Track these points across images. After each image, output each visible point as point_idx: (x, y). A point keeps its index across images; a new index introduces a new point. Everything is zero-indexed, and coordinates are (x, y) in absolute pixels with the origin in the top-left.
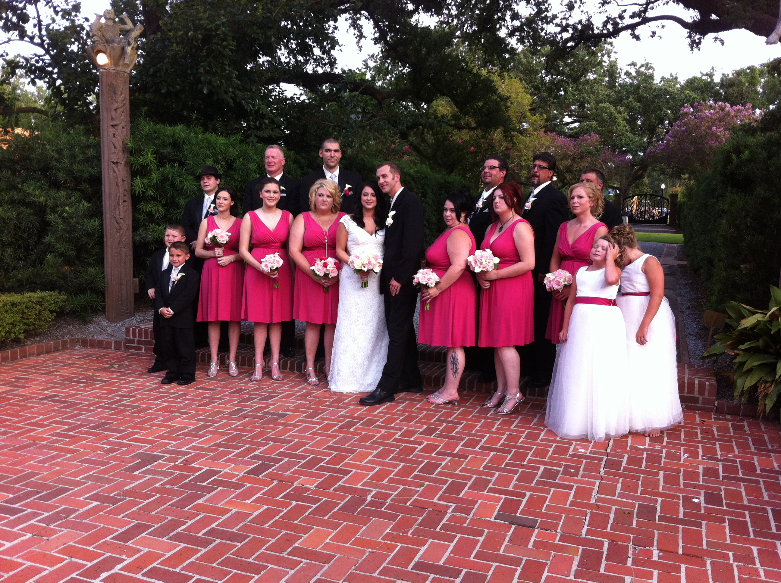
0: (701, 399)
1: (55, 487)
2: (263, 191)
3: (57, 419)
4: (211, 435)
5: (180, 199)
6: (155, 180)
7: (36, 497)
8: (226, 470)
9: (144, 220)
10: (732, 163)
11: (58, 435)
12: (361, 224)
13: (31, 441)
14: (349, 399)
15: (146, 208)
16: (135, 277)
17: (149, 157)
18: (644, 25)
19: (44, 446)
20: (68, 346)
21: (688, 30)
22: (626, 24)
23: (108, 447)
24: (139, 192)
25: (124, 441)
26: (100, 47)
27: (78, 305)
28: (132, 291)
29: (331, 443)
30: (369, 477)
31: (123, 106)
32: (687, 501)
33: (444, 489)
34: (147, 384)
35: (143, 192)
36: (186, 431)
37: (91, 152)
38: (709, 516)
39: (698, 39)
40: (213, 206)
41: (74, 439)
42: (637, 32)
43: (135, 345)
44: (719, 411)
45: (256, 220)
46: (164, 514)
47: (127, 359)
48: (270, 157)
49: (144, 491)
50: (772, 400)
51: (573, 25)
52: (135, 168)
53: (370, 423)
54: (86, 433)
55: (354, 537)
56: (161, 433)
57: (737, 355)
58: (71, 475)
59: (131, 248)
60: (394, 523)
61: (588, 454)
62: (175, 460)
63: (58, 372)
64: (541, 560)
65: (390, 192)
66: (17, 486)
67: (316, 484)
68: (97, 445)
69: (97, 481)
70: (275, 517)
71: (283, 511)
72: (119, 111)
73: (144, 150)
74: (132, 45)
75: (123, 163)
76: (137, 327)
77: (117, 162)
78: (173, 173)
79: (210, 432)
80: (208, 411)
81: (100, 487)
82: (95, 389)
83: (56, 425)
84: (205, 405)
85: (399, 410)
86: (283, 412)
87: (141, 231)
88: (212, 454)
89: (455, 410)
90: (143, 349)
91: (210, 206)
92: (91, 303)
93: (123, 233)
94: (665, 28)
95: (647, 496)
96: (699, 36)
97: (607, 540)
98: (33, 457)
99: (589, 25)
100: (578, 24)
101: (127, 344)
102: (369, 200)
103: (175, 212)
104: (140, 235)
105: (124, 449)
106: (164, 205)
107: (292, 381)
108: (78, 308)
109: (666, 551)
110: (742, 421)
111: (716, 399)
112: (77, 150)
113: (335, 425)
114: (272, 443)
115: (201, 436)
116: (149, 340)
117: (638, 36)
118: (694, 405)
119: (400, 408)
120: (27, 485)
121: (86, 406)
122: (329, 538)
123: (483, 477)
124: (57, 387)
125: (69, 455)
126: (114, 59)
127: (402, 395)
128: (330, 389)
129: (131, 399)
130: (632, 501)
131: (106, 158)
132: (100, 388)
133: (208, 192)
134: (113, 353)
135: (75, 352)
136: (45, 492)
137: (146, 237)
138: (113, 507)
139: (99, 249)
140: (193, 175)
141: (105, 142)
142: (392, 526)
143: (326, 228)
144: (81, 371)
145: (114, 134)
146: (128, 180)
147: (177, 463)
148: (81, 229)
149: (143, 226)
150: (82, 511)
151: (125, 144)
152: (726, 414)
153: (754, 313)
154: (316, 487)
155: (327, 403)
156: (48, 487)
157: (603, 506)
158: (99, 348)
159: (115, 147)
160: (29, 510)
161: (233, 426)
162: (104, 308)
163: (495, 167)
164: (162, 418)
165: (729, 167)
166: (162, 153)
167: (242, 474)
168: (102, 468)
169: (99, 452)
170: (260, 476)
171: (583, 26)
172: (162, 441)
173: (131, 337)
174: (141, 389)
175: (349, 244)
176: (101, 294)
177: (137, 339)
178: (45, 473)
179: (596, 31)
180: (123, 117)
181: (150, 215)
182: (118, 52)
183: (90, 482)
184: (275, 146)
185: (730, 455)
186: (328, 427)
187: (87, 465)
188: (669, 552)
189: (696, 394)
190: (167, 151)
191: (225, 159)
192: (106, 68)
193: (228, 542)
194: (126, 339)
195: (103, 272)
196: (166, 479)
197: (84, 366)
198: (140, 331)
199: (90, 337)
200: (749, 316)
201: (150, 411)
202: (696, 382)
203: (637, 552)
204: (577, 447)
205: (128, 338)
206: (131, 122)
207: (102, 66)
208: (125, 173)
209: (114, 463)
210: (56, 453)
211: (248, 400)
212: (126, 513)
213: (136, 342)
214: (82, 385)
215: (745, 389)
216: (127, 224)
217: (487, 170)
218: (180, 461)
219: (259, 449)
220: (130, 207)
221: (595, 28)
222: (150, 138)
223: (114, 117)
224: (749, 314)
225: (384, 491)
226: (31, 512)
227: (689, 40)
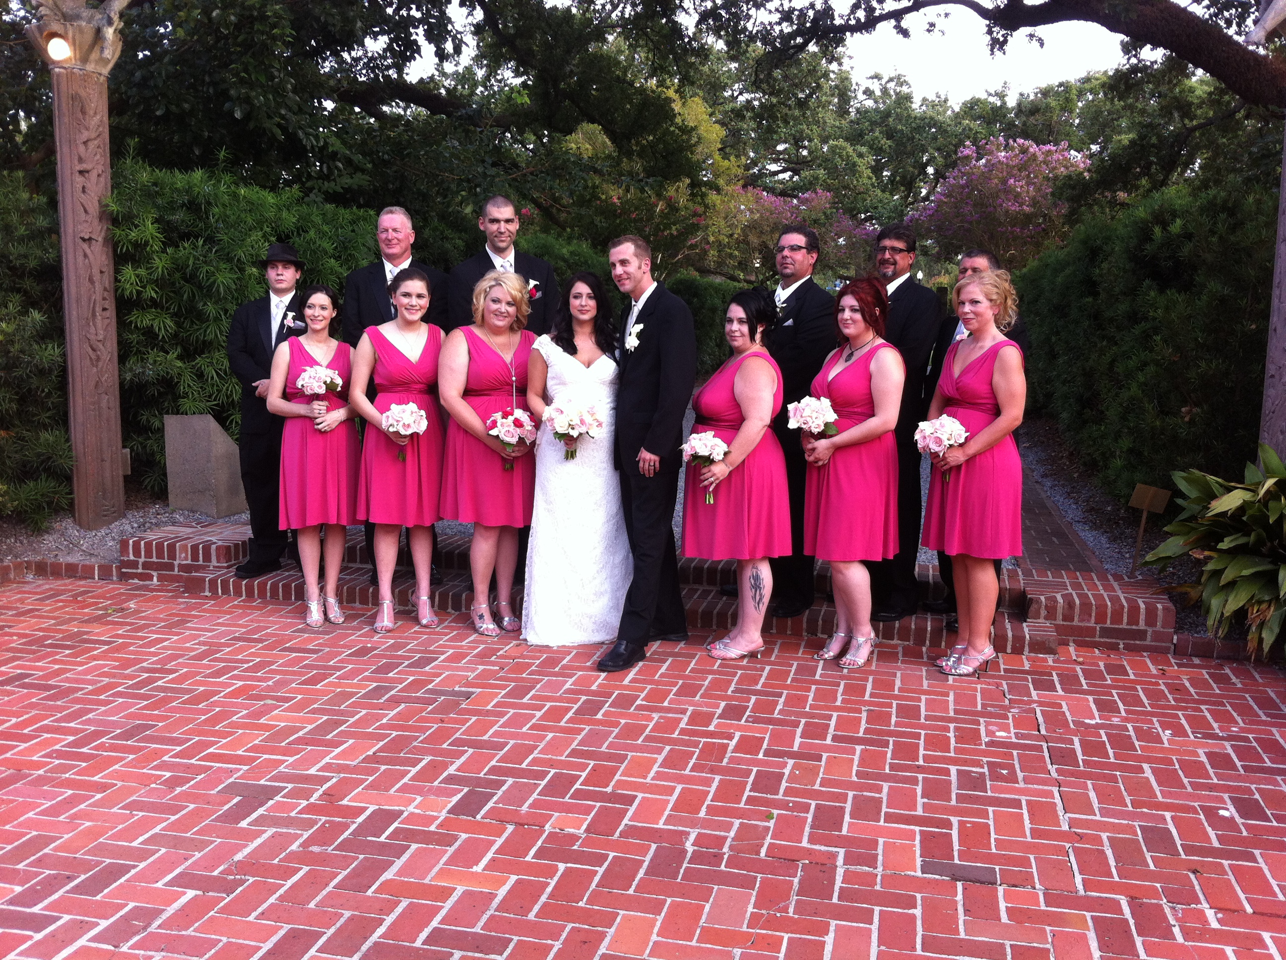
0: (1149, 634)
1: (98, 863)
2: (399, 292)
3: (45, 722)
4: (351, 741)
5: (205, 304)
6: (160, 269)
7: (68, 888)
8: (411, 809)
9: (138, 343)
10: (1152, 240)
11: (60, 755)
12: (571, 349)
13: (12, 771)
14: (568, 658)
15: (142, 322)
16: (124, 447)
17: (148, 230)
18: (915, 13)
19: (41, 780)
20: (12, 576)
21: (987, 22)
22: (886, 11)
23: (168, 774)
24: (131, 292)
25: (193, 761)
26: (55, 27)
27: (27, 500)
28: (121, 473)
29: (576, 743)
30: (670, 806)
31: (99, 136)
32: (1211, 814)
33: (810, 820)
34: (188, 645)
35: (138, 292)
36: (301, 734)
37: (42, 222)
38: (1258, 839)
39: (1003, 36)
40: (291, 315)
41: (98, 764)
42: (904, 24)
43: (140, 571)
44: (1179, 651)
45: (382, 345)
46: (332, 907)
47: (131, 597)
48: (390, 231)
49: (276, 861)
50: (1271, 630)
51: (801, 10)
52: (121, 249)
53: (624, 702)
54: (113, 748)
55: (697, 926)
56: (256, 742)
57: (1208, 559)
58: (118, 836)
59: (117, 393)
60: (754, 893)
61: (1014, 740)
62: (307, 795)
63: (10, 627)
64: (1035, 945)
65: (633, 291)
66: (21, 866)
67: (584, 827)
68: (145, 771)
69: (175, 847)
70: (540, 896)
71: (549, 884)
72: (92, 145)
73: (137, 216)
74: (116, 24)
75: (100, 239)
76: (141, 539)
77: (90, 239)
78: (194, 256)
79: (347, 735)
80: (324, 693)
81: (186, 859)
82: (95, 658)
83: (49, 736)
84: (314, 681)
85: (662, 675)
86: (463, 689)
87: (131, 362)
88: (371, 779)
89: (756, 669)
90: (155, 579)
91: (285, 316)
92: (48, 497)
93: (102, 367)
94: (950, 17)
95: (1145, 810)
96: (1003, 32)
97: (1123, 897)
98: (30, 803)
99: (828, 12)
100: (807, 9)
101: (124, 570)
102: (582, 306)
103: (196, 327)
104: (131, 370)
105: (199, 777)
106: (175, 315)
107: (452, 629)
108: (26, 505)
109: (1226, 910)
110: (1221, 667)
111: (1175, 632)
112: (15, 218)
113: (568, 709)
114: (471, 751)
115: (335, 744)
116: (166, 560)
117: (906, 30)
118: (1138, 642)
119: (663, 670)
120: (39, 863)
121: (90, 693)
122: (656, 930)
123: (865, 793)
124: (23, 657)
125: (99, 796)
126: (80, 49)
127: (655, 647)
128: (526, 640)
129: (171, 677)
130: (1126, 822)
131: (70, 231)
132: (103, 656)
133: (280, 292)
134: (101, 587)
135: (27, 588)
136: (83, 877)
137: (143, 373)
138: (228, 899)
139: (59, 397)
140: (229, 260)
141: (68, 200)
142: (753, 899)
143: (508, 357)
144: (54, 625)
145: (84, 188)
146: (109, 270)
147: (312, 800)
148: (29, 363)
149: (136, 354)
150: (171, 910)
151: (103, 206)
152: (1190, 656)
153: (1229, 490)
154: (587, 831)
155: (533, 668)
156: (85, 866)
157: (1086, 834)
158: (69, 577)
159: (86, 211)
160: (66, 918)
161: (384, 721)
162: (71, 504)
163: (800, 248)
164: (245, 712)
165: (1148, 247)
166: (169, 222)
167: (443, 814)
168: (173, 818)
169: (153, 786)
170: (479, 817)
171: (817, 12)
172: (265, 756)
173: (132, 557)
174: (182, 656)
175: (550, 383)
176: (66, 478)
177: (142, 560)
178: (66, 836)
179: (838, 22)
180: (98, 157)
181: (149, 333)
182: (89, 36)
183: (163, 850)
184: (398, 208)
185: (1234, 729)
186: (556, 714)
187: (141, 814)
188: (1230, 910)
189: (1142, 625)
190: (178, 217)
191: (276, 231)
192: (66, 66)
193: (477, 955)
194: (122, 562)
195: (68, 440)
196: (306, 835)
197: (55, 614)
198: (148, 545)
199: (50, 559)
200: (1223, 495)
201: (216, 698)
202: (1142, 606)
203: (1180, 915)
204: (990, 727)
205: (126, 559)
206: (112, 168)
207: (59, 62)
208: (104, 257)
209: (192, 806)
210: (70, 792)
211: (389, 668)
212: (260, 910)
213: (140, 566)
214: (67, 652)
215: (1226, 614)
216: (109, 350)
217: (786, 252)
218: (316, 795)
219: (453, 763)
220: (114, 320)
221: (836, 16)
222: (150, 194)
223: (83, 156)
224: (1221, 490)
225: (709, 832)
226: (71, 920)
227: (989, 37)
